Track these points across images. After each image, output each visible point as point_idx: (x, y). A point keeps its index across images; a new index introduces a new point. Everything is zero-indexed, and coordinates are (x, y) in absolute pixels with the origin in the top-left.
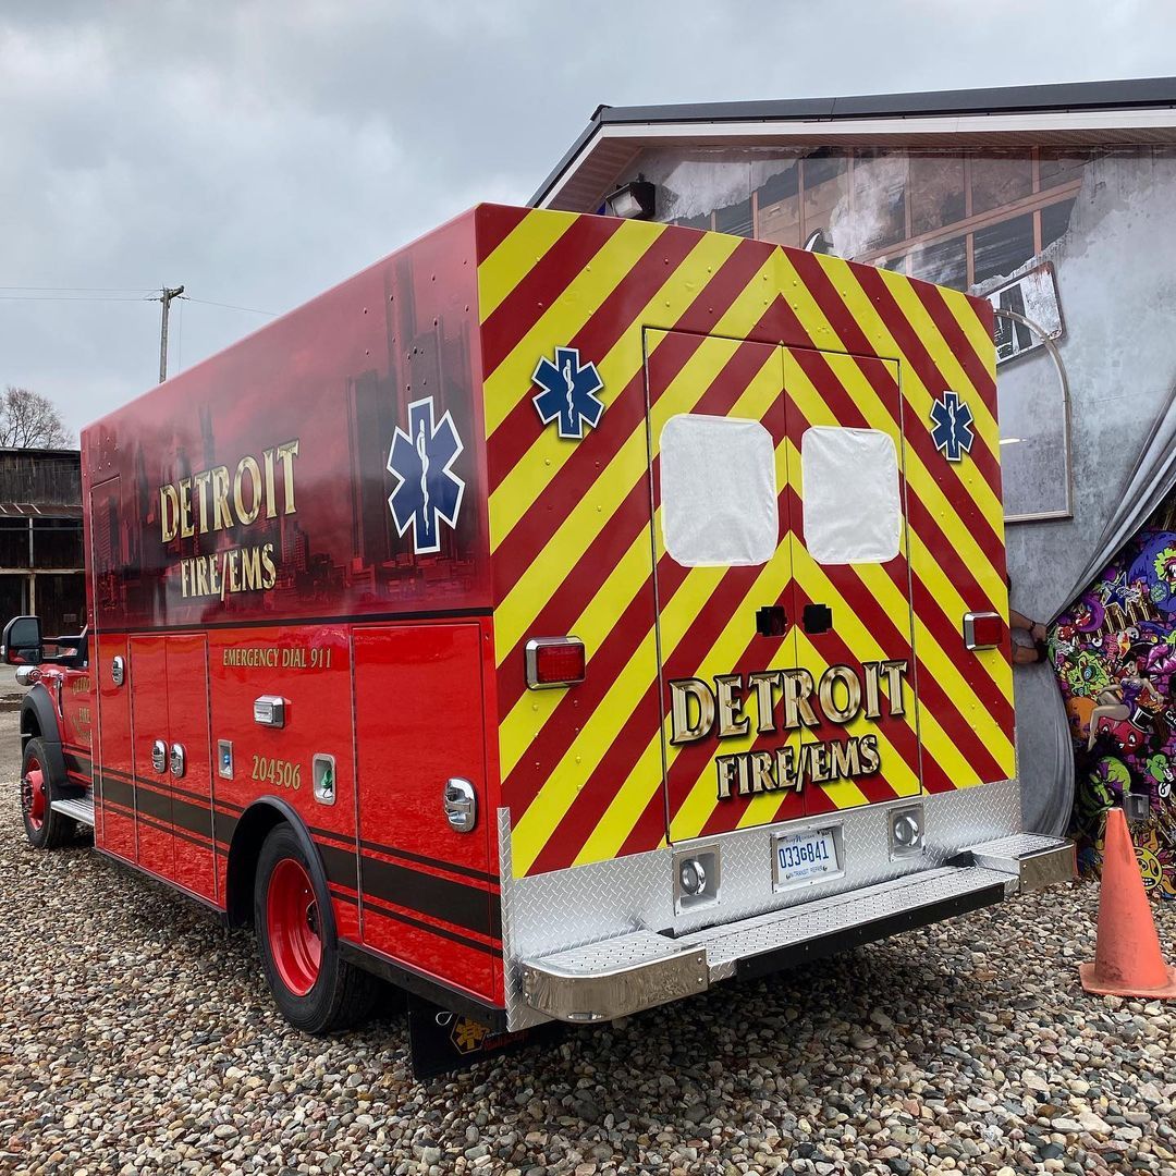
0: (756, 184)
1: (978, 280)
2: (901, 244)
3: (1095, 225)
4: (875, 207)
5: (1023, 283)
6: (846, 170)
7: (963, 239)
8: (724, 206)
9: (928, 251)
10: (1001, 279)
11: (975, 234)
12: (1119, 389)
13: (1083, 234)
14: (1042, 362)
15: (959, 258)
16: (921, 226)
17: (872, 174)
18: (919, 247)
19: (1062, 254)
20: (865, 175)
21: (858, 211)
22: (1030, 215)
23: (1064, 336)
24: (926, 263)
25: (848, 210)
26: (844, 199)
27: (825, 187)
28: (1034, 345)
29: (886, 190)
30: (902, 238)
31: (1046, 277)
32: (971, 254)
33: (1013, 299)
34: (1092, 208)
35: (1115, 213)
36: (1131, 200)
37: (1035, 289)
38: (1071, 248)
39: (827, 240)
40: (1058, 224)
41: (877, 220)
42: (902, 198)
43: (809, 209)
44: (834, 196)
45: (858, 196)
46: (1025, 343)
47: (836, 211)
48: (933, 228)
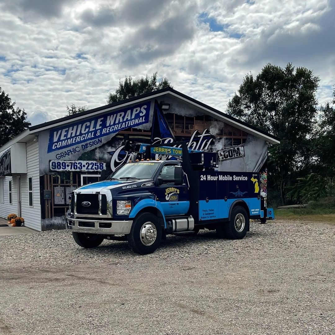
0: (195, 115)
1: (234, 145)
2: (222, 136)
3: (249, 143)
4: (218, 129)
5: (240, 147)
6: (213, 121)
7: (232, 139)
8: (187, 116)
9: (226, 139)
10: (237, 146)
11: (233, 139)
12: (250, 164)
13: (247, 144)
14: (241, 158)
15: (231, 141)
16: (225, 134)
17: (218, 123)
18: (225, 137)
19: (245, 145)
20: (216, 123)
21: (215, 128)
22: (241, 139)
23: (244, 156)
24: (226, 140)
25: (213, 127)
26: (212, 125)
27: (209, 122)
28: (241, 155)
29: (220, 127)
30: (222, 135)
31: (242, 147)
32: (233, 141)
33: (238, 149)
34: (248, 141)
35: (251, 142)
36: (253, 141)
37: (241, 148)
38: (246, 145)
39: (209, 130)
40: (244, 141)
41: (218, 130)
42: (222, 129)
43: (206, 124)
44: (211, 124)
45: (215, 126)
46: (240, 155)
47: (211, 127)
48: (227, 135)
